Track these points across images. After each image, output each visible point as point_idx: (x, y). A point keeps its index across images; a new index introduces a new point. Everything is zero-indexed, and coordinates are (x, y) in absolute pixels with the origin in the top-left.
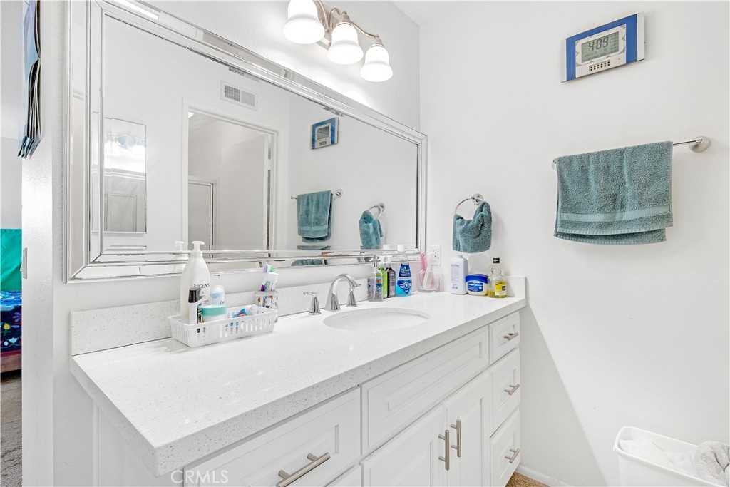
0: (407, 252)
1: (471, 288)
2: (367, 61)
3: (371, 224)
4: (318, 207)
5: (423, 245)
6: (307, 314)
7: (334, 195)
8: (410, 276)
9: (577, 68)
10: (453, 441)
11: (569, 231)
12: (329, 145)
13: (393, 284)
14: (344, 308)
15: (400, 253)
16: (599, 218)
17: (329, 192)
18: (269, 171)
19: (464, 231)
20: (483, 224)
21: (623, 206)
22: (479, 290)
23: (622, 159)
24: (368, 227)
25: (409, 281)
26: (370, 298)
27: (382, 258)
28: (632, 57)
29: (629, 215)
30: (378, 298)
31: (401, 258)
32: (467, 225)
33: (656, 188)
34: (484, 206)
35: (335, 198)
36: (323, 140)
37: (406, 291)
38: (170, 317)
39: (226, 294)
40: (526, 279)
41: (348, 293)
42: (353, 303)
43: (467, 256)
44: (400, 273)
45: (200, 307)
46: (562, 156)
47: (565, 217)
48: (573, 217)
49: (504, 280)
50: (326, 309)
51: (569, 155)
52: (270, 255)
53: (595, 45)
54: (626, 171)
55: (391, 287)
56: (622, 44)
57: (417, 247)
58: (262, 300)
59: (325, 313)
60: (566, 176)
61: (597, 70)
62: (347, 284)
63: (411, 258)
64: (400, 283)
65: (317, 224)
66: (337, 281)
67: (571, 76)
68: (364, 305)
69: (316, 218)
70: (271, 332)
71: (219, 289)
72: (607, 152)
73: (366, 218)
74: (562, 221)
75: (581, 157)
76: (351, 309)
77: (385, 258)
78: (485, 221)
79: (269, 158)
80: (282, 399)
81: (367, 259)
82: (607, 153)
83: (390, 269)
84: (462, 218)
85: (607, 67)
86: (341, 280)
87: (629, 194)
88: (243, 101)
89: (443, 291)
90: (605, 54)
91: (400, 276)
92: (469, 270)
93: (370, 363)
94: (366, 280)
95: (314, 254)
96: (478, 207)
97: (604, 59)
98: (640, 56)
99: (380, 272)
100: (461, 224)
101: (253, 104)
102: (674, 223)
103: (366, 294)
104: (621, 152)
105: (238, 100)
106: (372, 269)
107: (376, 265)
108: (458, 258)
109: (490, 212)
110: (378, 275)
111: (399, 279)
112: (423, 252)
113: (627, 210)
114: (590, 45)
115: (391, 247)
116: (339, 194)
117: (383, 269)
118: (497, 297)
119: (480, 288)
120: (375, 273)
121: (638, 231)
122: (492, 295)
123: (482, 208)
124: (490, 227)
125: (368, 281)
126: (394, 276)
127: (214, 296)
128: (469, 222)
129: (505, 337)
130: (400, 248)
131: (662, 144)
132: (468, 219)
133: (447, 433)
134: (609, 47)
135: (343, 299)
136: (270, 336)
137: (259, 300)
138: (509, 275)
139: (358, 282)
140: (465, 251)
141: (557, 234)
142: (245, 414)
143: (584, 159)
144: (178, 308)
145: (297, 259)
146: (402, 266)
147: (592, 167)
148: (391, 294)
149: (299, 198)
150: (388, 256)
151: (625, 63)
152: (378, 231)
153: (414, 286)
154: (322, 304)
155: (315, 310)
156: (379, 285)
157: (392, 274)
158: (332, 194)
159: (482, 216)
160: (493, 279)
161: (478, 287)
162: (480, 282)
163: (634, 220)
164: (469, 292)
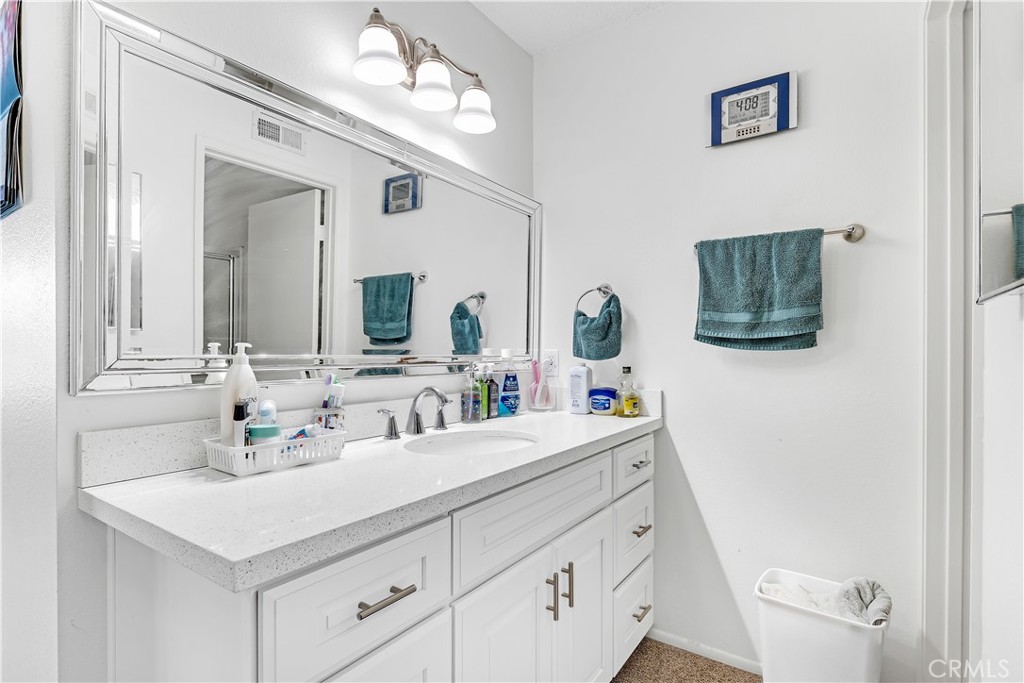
0: (515, 359)
1: (596, 406)
2: (462, 107)
3: (466, 321)
4: (392, 296)
5: (536, 350)
6: (382, 438)
7: (416, 280)
8: (518, 390)
9: (723, 132)
10: (563, 587)
11: (711, 334)
12: (409, 210)
13: (496, 401)
14: (430, 432)
15: (504, 360)
16: (744, 317)
17: (409, 274)
18: (322, 243)
19: (586, 332)
20: (611, 323)
21: (771, 304)
22: (606, 408)
23: (770, 247)
24: (463, 325)
25: (517, 397)
26: (464, 418)
27: (480, 366)
28: (783, 125)
29: (778, 314)
30: (475, 418)
31: (506, 367)
32: (589, 325)
33: (807, 284)
34: (613, 300)
35: (417, 284)
36: (400, 202)
37: (512, 410)
38: (206, 440)
39: (278, 411)
40: (662, 393)
41: (436, 412)
42: (441, 424)
43: (591, 364)
44: (505, 386)
45: (248, 427)
46: (705, 239)
47: (706, 317)
48: (716, 317)
49: (637, 395)
50: (408, 431)
51: (712, 239)
52: (322, 362)
53: (743, 105)
54: (774, 262)
55: (492, 405)
56: (773, 108)
57: (527, 353)
58: (324, 420)
59: (406, 438)
60: (708, 265)
61: (746, 136)
62: (434, 400)
63: (520, 366)
64: (504, 399)
65: (392, 320)
66: (422, 395)
67: (716, 142)
68: (456, 427)
69: (389, 311)
70: (338, 459)
71: (269, 405)
72: (754, 237)
73: (461, 312)
74: (703, 321)
75: (726, 242)
76: (440, 432)
77: (485, 367)
78: (614, 320)
79: (322, 223)
80: (364, 520)
81: (461, 368)
82: (754, 239)
83: (492, 381)
84: (585, 315)
85: (757, 134)
86: (426, 395)
87: (777, 290)
88: (285, 142)
89: (561, 410)
90: (754, 117)
91: (504, 390)
92: (594, 382)
93: (462, 487)
94: (460, 395)
95: (392, 360)
96: (605, 300)
97: (752, 123)
98: (793, 123)
99: (478, 384)
100: (584, 323)
101: (298, 147)
102: (824, 326)
103: (460, 414)
104: (769, 238)
105: (278, 140)
106: (467, 380)
107: (473, 376)
108: (579, 366)
109: (619, 308)
110: (476, 389)
111: (503, 394)
112: (535, 358)
113: (775, 308)
114: (739, 105)
115: (493, 352)
116: (423, 278)
117: (482, 381)
118: (628, 416)
119: (607, 405)
120: (471, 386)
121: (786, 334)
122: (621, 414)
123: (609, 302)
124: (619, 327)
125: (462, 397)
126: (497, 391)
127: (264, 414)
128: (593, 320)
129: (634, 466)
130: (505, 353)
131: (813, 230)
132: (592, 317)
133: (556, 576)
134: (758, 109)
135: (429, 419)
136: (336, 463)
137: (320, 419)
138: (642, 388)
139: (449, 397)
140: (589, 357)
141: (698, 337)
142: (325, 534)
143: (727, 244)
144: (216, 429)
145: (363, 367)
146: (507, 378)
147: (737, 255)
148: (492, 414)
149: (365, 282)
150: (490, 365)
151: (775, 130)
152: (476, 329)
153: (523, 403)
154: (401, 426)
155: (393, 433)
156: (476, 402)
157: (494, 387)
158: (413, 279)
159: (609, 313)
160: (624, 393)
161: (604, 404)
162: (607, 398)
163: (782, 321)
164: (593, 410)
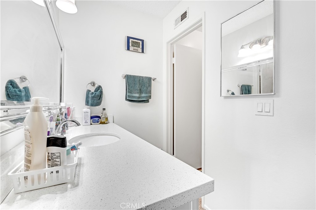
1: (94, 122)
3: (22, 89)
9: (130, 47)
11: (130, 99)
16: (137, 95)
19: (93, 97)
20: (101, 95)
21: (142, 93)
22: (98, 122)
29: (143, 95)
32: (95, 95)
33: (149, 89)
34: (100, 87)
40: (113, 116)
43: (92, 108)
48: (131, 95)
53: (135, 43)
54: (143, 83)
56: (141, 47)
60: (129, 81)
61: (135, 51)
67: (128, 49)
73: (13, 85)
74: (128, 96)
82: (139, 77)
84: (90, 91)
85: (137, 51)
97: (136, 48)
98: (145, 52)
104: (142, 77)
108: (87, 109)
114: (133, 42)
119: (98, 121)
121: (145, 100)
128: (93, 93)
134: (138, 46)
140: (92, 106)
141: (126, 100)
143: (133, 76)
147: (136, 80)
151: (141, 52)
159: (101, 91)
161: (97, 121)
162: (98, 119)
163: (145, 97)
164: (92, 123)
